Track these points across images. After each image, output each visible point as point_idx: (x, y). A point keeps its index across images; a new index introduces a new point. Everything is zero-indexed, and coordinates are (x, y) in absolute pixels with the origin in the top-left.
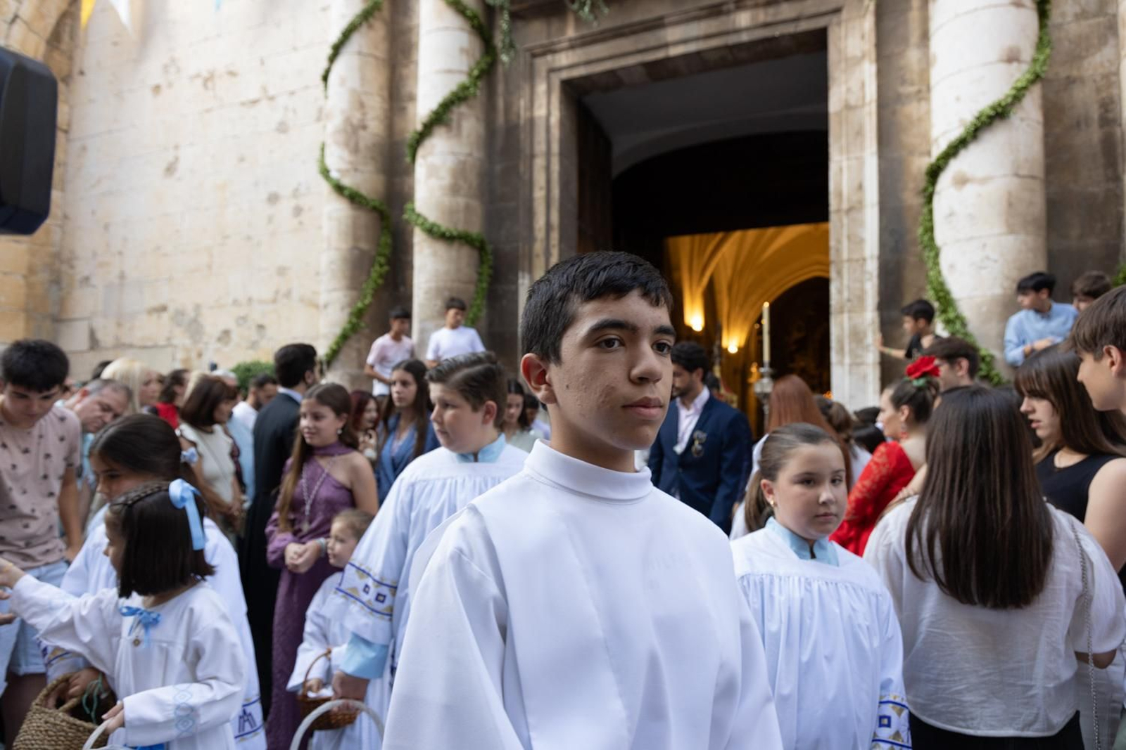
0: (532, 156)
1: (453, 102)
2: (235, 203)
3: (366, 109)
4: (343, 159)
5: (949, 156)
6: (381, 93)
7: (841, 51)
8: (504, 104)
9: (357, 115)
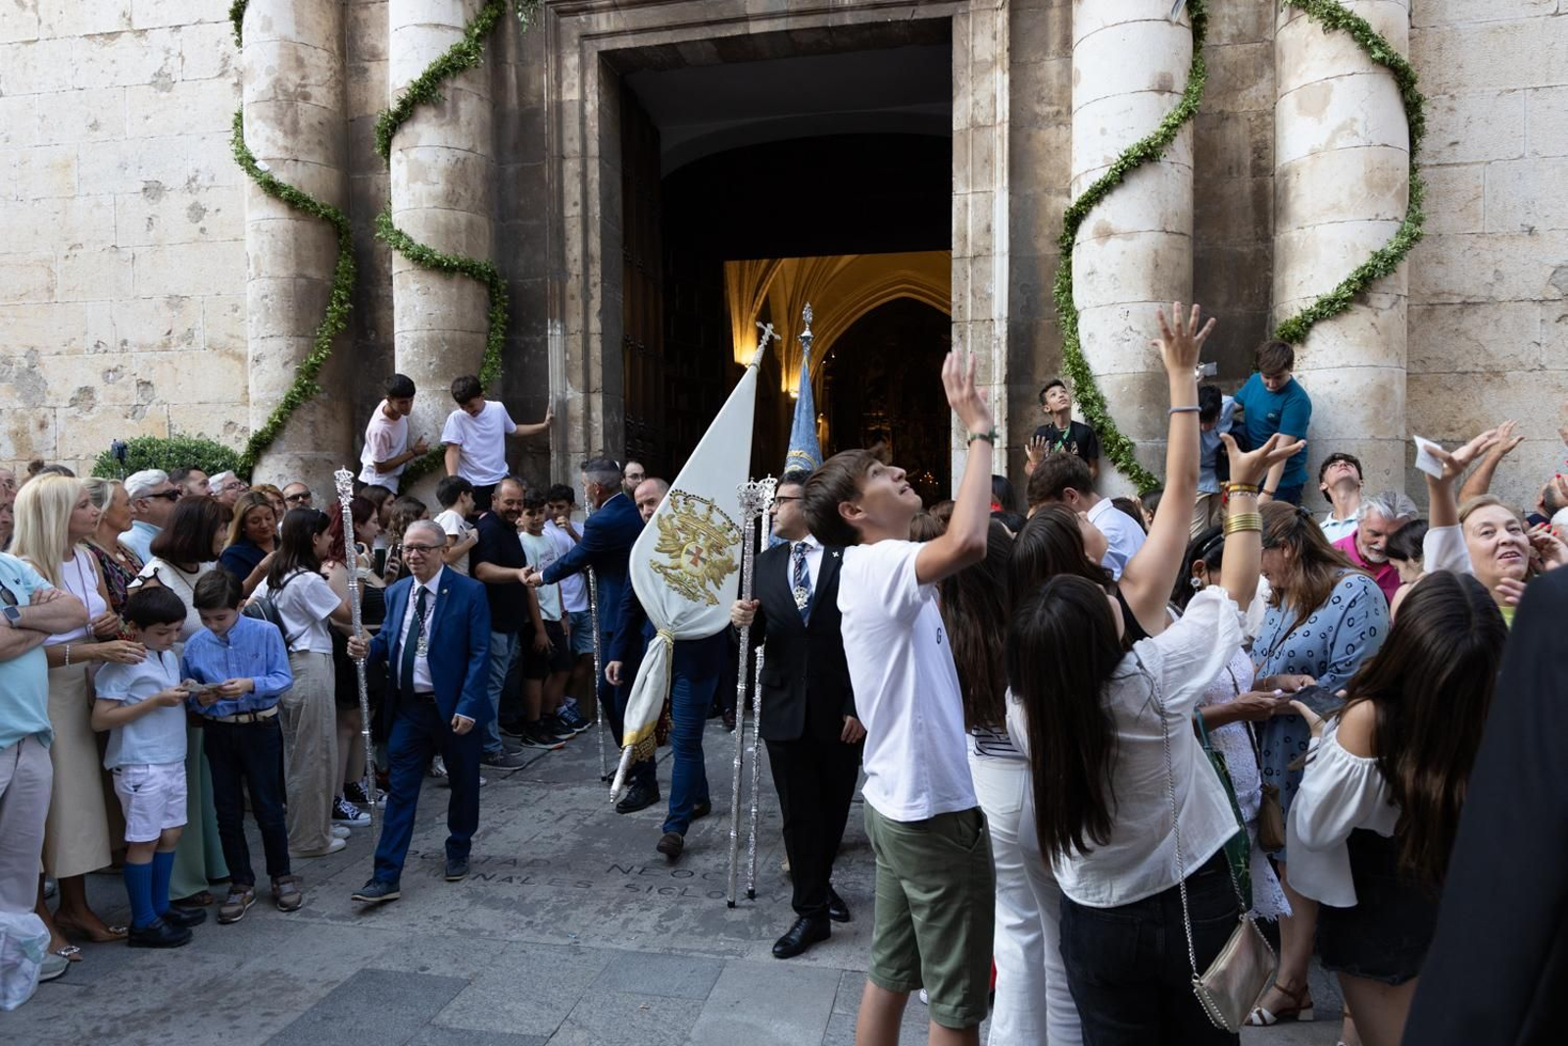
0: (562, 158)
1: (445, 73)
2: (88, 195)
3: (307, 70)
4: (274, 142)
5: (1091, 201)
6: (327, 46)
7: (967, 51)
8: (518, 77)
9: (293, 79)
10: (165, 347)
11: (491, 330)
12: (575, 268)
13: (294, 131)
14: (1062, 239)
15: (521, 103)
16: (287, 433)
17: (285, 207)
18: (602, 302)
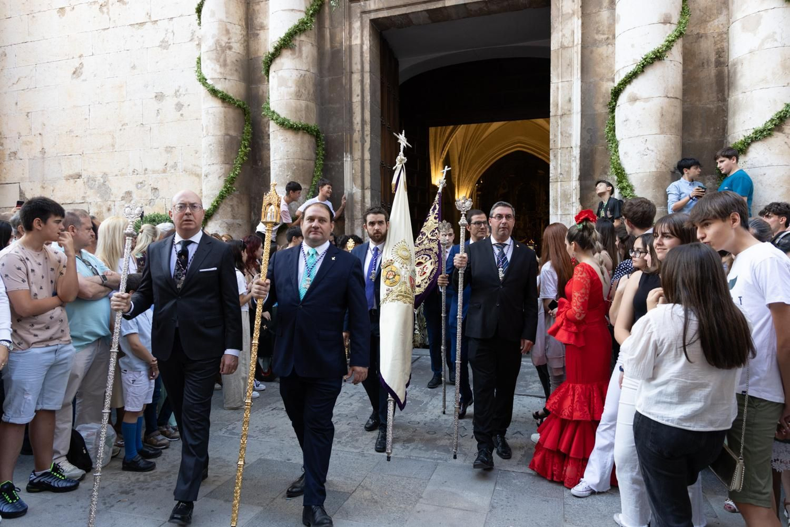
0: (351, 73)
1: (296, 33)
2: (130, 100)
3: (231, 35)
4: (215, 71)
5: (626, 83)
6: (240, 23)
7: (559, 9)
8: (330, 34)
9: (224, 39)
10: (164, 171)
11: (317, 159)
12: (357, 127)
13: (224, 65)
14: (610, 104)
15: (332, 47)
16: (220, 211)
17: (220, 101)
18: (371, 144)
